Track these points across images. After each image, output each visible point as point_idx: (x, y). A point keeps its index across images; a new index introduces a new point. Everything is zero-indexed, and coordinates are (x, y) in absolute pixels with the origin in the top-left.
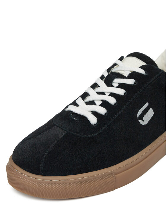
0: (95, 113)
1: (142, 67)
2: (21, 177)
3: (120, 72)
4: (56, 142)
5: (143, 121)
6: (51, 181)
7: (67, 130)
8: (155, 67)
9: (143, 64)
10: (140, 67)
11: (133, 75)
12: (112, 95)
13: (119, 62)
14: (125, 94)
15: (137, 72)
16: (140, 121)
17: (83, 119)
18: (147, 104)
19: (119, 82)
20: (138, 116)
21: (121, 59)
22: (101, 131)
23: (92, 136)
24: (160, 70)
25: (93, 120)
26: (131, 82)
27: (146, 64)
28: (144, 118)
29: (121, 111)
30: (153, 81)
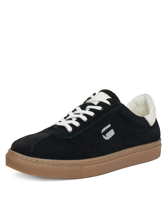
0: (71, 125)
1: (108, 100)
2: (17, 157)
3: (92, 102)
4: (42, 138)
5: (106, 136)
6: (37, 161)
7: (51, 133)
8: (118, 102)
9: (109, 97)
10: (107, 100)
11: (101, 104)
12: (85, 115)
13: (92, 97)
14: (94, 116)
15: (104, 103)
16: (103, 136)
17: (63, 128)
18: (109, 126)
19: (90, 108)
20: (102, 132)
21: (94, 94)
22: (74, 136)
23: (68, 138)
24: (122, 104)
25: (70, 129)
26: (99, 108)
27: (111, 98)
28: (106, 135)
29: (90, 126)
30: (115, 110)
